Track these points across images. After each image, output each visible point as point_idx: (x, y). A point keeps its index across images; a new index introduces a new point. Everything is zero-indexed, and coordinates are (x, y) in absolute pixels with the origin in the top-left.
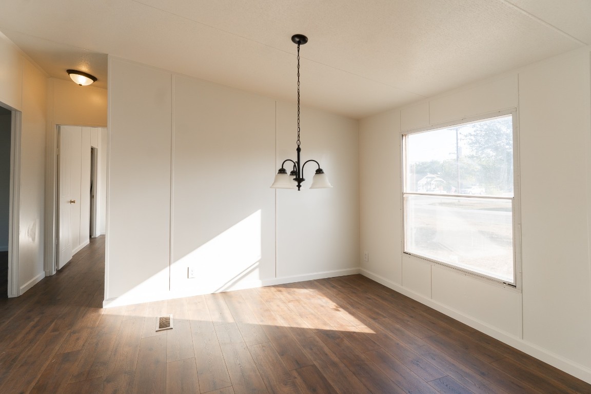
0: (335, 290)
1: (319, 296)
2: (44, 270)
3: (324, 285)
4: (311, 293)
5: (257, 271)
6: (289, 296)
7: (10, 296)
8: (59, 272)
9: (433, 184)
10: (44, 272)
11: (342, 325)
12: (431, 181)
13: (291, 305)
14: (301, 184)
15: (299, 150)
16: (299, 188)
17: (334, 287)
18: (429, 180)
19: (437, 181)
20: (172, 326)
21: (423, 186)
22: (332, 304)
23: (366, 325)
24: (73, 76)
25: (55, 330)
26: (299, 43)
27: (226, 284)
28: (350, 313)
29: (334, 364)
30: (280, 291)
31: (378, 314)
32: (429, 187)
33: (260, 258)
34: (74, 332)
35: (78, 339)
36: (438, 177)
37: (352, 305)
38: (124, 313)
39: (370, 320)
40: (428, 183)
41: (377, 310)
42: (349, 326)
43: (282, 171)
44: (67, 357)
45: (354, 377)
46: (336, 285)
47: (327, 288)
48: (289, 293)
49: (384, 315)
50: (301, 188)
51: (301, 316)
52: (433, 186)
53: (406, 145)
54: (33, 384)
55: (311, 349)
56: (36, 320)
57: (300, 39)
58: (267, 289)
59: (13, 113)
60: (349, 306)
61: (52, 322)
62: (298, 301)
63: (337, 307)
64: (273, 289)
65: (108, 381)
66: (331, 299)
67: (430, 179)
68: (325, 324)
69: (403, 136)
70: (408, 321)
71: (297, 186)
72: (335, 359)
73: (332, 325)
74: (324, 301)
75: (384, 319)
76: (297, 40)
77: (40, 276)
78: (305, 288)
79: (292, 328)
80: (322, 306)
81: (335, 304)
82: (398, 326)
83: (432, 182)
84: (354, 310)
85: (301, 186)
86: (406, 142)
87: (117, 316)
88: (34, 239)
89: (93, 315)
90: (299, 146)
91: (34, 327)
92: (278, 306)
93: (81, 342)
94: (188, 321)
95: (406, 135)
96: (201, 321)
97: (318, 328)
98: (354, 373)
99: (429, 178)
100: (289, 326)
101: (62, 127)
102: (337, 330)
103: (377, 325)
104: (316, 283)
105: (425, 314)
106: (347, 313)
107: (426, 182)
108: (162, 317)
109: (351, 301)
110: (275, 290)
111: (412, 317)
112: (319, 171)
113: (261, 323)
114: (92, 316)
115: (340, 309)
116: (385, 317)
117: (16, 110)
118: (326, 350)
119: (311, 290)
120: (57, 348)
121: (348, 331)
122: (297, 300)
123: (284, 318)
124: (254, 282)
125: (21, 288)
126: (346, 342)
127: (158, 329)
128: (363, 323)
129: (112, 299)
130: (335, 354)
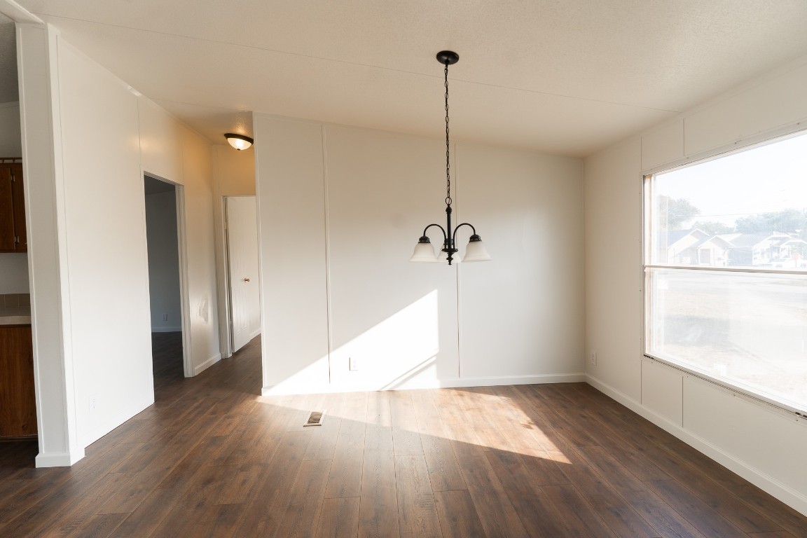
0: (537, 401)
1: (512, 408)
2: (220, 351)
3: (524, 393)
4: (502, 402)
5: (434, 368)
6: (471, 403)
7: (186, 376)
8: (235, 354)
9: (783, 249)
10: (220, 354)
11: (526, 447)
12: (779, 244)
13: (468, 415)
14: (452, 256)
15: (449, 211)
16: (450, 262)
17: (537, 397)
18: (775, 242)
19: (791, 244)
20: (321, 422)
21: (763, 253)
22: (525, 419)
23: (562, 451)
24: (231, 141)
25: (213, 413)
26: (447, 63)
27: (394, 381)
28: (547, 433)
29: (494, 493)
30: (461, 395)
31: (588, 439)
32: (775, 254)
33: (437, 351)
34: (228, 417)
35: (229, 424)
36: (795, 237)
37: (554, 424)
38: (280, 404)
39: (572, 445)
40: (775, 249)
41: (588, 434)
42: (536, 450)
43: (424, 240)
44: (215, 441)
45: (515, 513)
46: (542, 395)
47: (528, 398)
48: (472, 399)
49: (598, 442)
50: (452, 262)
51: (476, 429)
52: (785, 253)
53: (650, 192)
54: (180, 462)
55: (472, 471)
56: (200, 401)
57: (448, 57)
58: (446, 392)
59: (177, 187)
60: (548, 425)
61: (213, 405)
62: (480, 410)
63: (530, 423)
64: (454, 392)
65: (243, 469)
66: (526, 412)
67: (779, 241)
68: (504, 442)
69: (644, 177)
70: (632, 454)
71: (447, 259)
72: (498, 486)
73: (513, 445)
74: (515, 413)
75: (594, 447)
76: (445, 58)
77: (216, 357)
78: (497, 395)
79: (458, 442)
80: (510, 420)
81: (529, 419)
82: (612, 459)
83: (782, 246)
84: (553, 430)
85: (452, 259)
86: (650, 187)
87: (271, 406)
88: (206, 320)
89: (250, 401)
90: (449, 205)
91: (197, 408)
92: (451, 413)
93: (231, 428)
94: (340, 419)
95: (650, 176)
96: (353, 421)
97: (492, 447)
98: (516, 509)
99: (776, 239)
100: (455, 439)
101: (229, 199)
102: (517, 452)
103: (578, 453)
104: (514, 389)
105: (666, 448)
106: (541, 432)
107: (769, 247)
108: (314, 411)
109: (556, 417)
110: (456, 393)
111: (641, 449)
112: (475, 238)
113: (421, 432)
114: (249, 403)
115: (533, 426)
116: (596, 444)
117: (179, 185)
118: (492, 474)
119: (503, 398)
120: (209, 431)
121: (532, 455)
122: (478, 409)
123: (452, 429)
124: (431, 381)
125: (196, 368)
126: (524, 469)
127: (306, 423)
128: (559, 448)
129: (269, 387)
130: (501, 481)
